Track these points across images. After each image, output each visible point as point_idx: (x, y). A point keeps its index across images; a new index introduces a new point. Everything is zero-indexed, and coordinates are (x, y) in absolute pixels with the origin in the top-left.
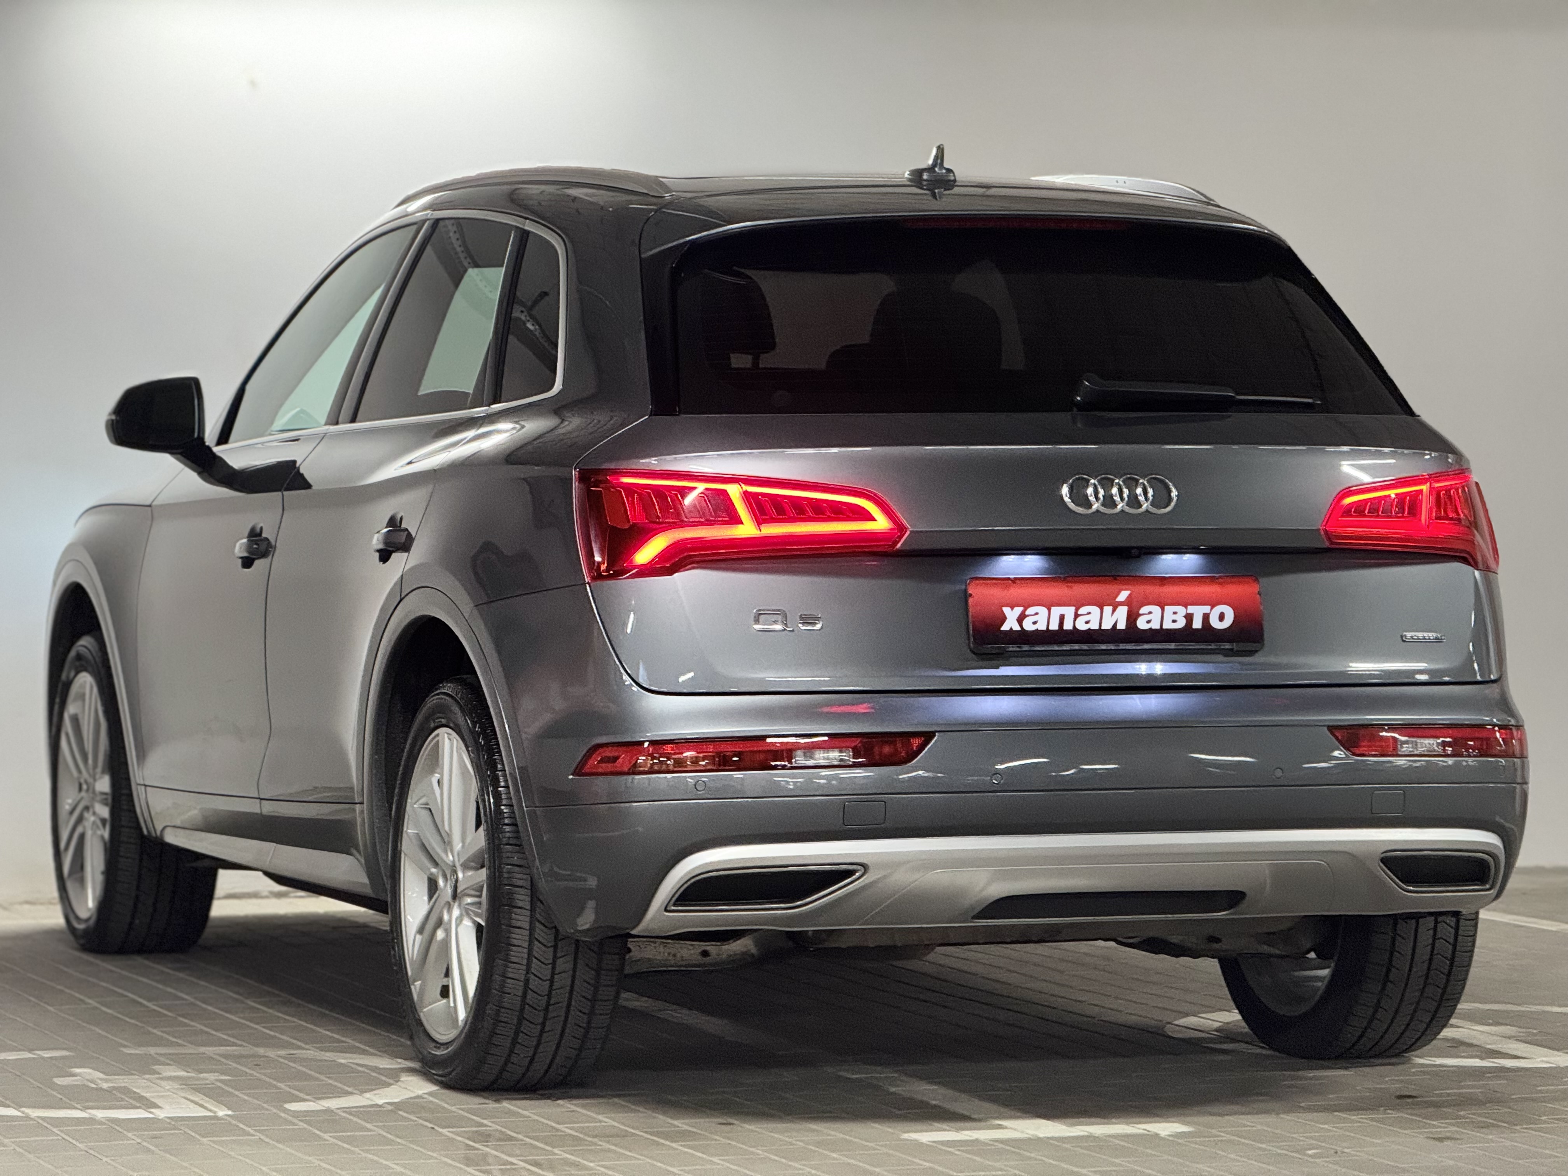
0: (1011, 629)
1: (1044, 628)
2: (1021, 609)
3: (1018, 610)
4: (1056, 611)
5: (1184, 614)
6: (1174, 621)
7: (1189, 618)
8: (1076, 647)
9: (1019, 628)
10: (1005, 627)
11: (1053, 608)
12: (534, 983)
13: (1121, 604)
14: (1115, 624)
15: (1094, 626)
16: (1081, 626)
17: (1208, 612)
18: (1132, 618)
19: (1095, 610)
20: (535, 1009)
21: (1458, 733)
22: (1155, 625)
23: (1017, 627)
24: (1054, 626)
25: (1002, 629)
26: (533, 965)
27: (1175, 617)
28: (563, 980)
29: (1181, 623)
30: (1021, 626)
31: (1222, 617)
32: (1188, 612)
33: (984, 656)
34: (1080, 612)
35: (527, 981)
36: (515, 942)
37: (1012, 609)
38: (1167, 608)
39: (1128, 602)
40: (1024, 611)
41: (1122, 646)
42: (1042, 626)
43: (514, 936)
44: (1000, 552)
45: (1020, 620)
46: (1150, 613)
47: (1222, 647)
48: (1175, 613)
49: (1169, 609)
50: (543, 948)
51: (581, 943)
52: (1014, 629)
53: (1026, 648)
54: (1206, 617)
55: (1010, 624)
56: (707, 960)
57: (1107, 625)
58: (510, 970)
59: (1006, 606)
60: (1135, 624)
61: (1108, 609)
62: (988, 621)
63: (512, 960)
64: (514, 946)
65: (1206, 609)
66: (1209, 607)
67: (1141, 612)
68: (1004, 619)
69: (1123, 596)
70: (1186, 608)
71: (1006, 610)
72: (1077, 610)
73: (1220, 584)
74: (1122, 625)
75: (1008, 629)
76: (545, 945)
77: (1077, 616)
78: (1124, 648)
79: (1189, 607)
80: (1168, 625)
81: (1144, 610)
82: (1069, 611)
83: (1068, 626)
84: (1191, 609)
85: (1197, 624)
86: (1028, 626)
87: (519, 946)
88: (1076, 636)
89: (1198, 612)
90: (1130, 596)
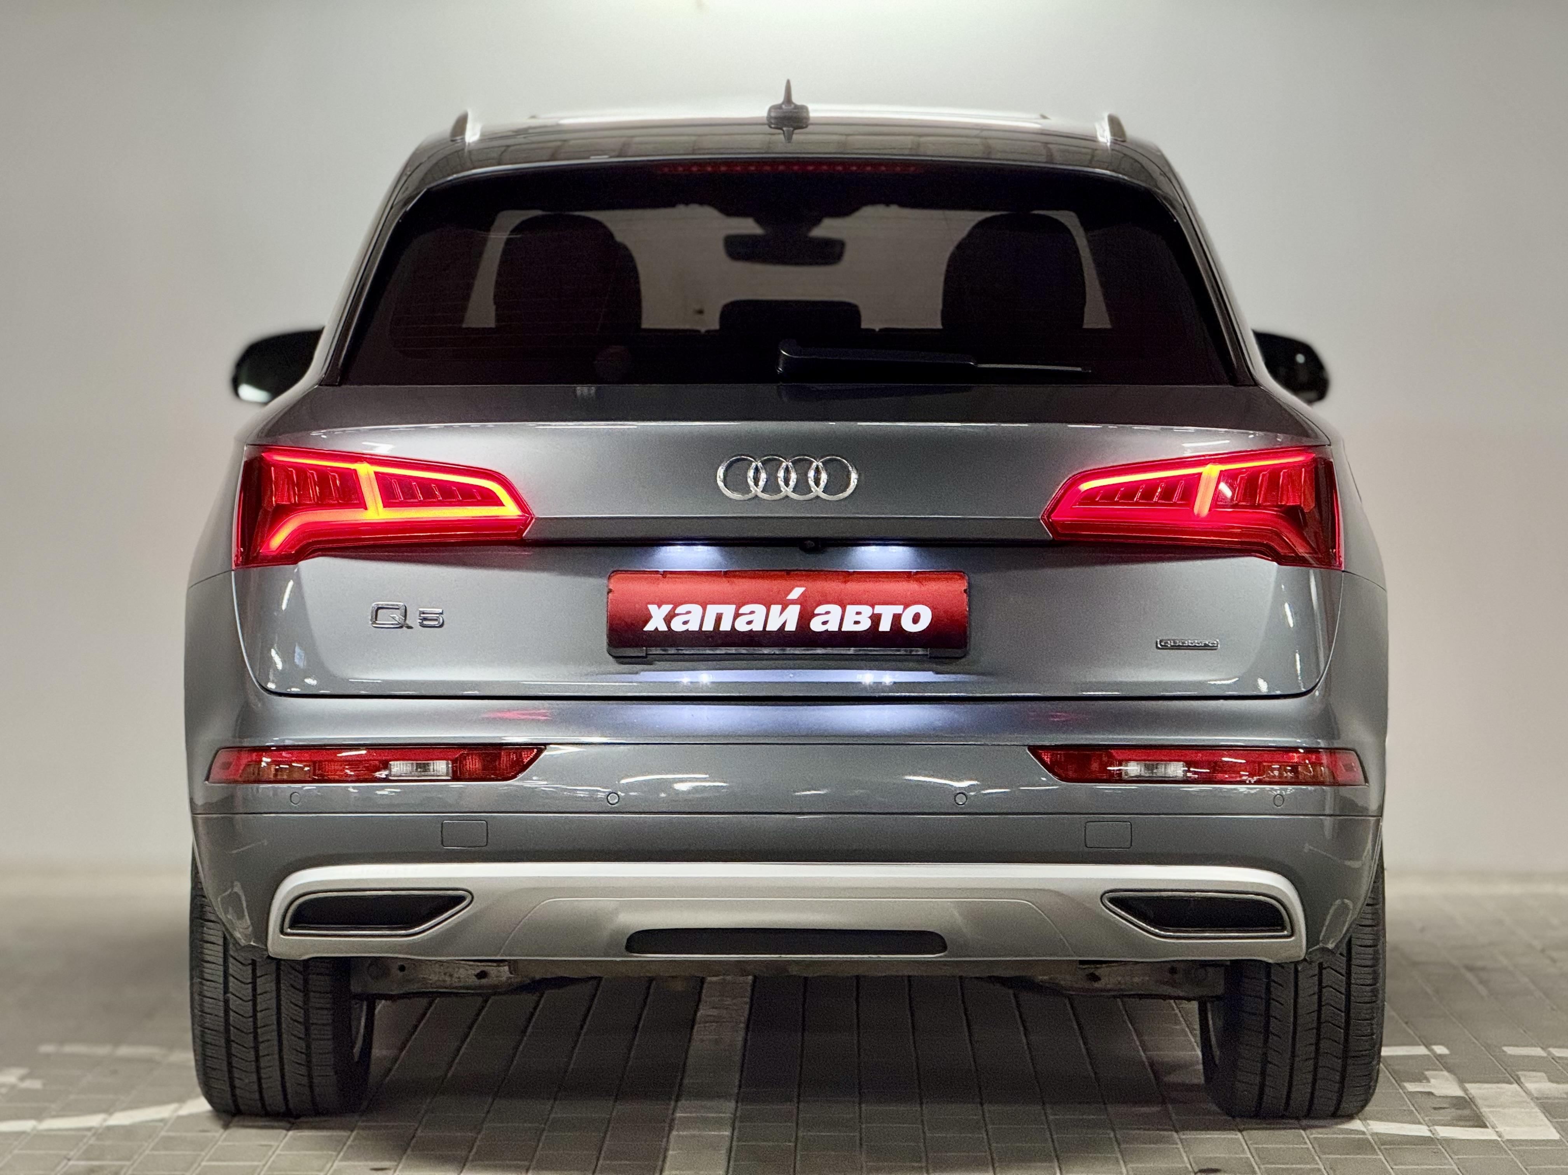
0: (657, 629)
1: (696, 628)
2: (670, 607)
3: (667, 608)
4: (713, 610)
5: (870, 614)
6: (857, 623)
7: (876, 619)
8: (733, 650)
9: (666, 629)
10: (649, 627)
11: (709, 607)
12: (234, 1003)
13: (793, 602)
14: (784, 625)
15: (757, 627)
16: (741, 626)
17: (900, 612)
18: (805, 618)
19: (760, 609)
20: (242, 1032)
21: (1254, 756)
22: (833, 627)
23: (663, 628)
24: (708, 626)
25: (646, 629)
26: (231, 984)
27: (858, 618)
28: (266, 1001)
29: (865, 625)
30: (669, 626)
31: (916, 619)
32: (875, 612)
33: (622, 660)
34: (741, 611)
35: (226, 1002)
36: (208, 958)
37: (659, 607)
38: (849, 607)
39: (802, 601)
40: (674, 609)
41: (789, 650)
42: (694, 627)
43: (206, 951)
44: (665, 542)
45: (668, 620)
46: (828, 613)
47: (914, 653)
48: (858, 613)
49: (851, 609)
50: (241, 966)
51: (282, 962)
52: (660, 629)
53: (672, 651)
54: (897, 618)
55: (656, 623)
56: (484, 981)
57: (773, 626)
58: (205, 988)
59: (653, 603)
60: (809, 624)
61: (776, 609)
62: (629, 621)
63: (206, 978)
64: (208, 962)
65: (898, 609)
66: (902, 607)
67: (816, 612)
68: (648, 618)
69: (796, 593)
70: (873, 607)
71: (653, 608)
72: (737, 609)
73: (917, 580)
74: (791, 627)
75: (652, 629)
76: (241, 963)
77: (737, 615)
78: (792, 652)
79: (877, 607)
80: (848, 627)
81: (820, 610)
82: (728, 611)
83: (725, 626)
84: (878, 609)
85: (885, 626)
86: (677, 625)
87: (214, 963)
88: (734, 638)
89: (887, 613)
90: (803, 594)
